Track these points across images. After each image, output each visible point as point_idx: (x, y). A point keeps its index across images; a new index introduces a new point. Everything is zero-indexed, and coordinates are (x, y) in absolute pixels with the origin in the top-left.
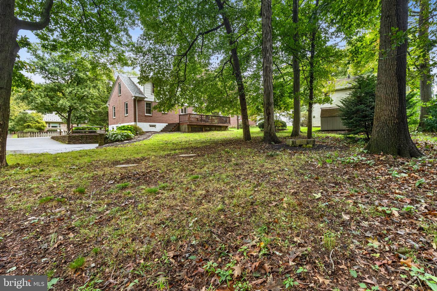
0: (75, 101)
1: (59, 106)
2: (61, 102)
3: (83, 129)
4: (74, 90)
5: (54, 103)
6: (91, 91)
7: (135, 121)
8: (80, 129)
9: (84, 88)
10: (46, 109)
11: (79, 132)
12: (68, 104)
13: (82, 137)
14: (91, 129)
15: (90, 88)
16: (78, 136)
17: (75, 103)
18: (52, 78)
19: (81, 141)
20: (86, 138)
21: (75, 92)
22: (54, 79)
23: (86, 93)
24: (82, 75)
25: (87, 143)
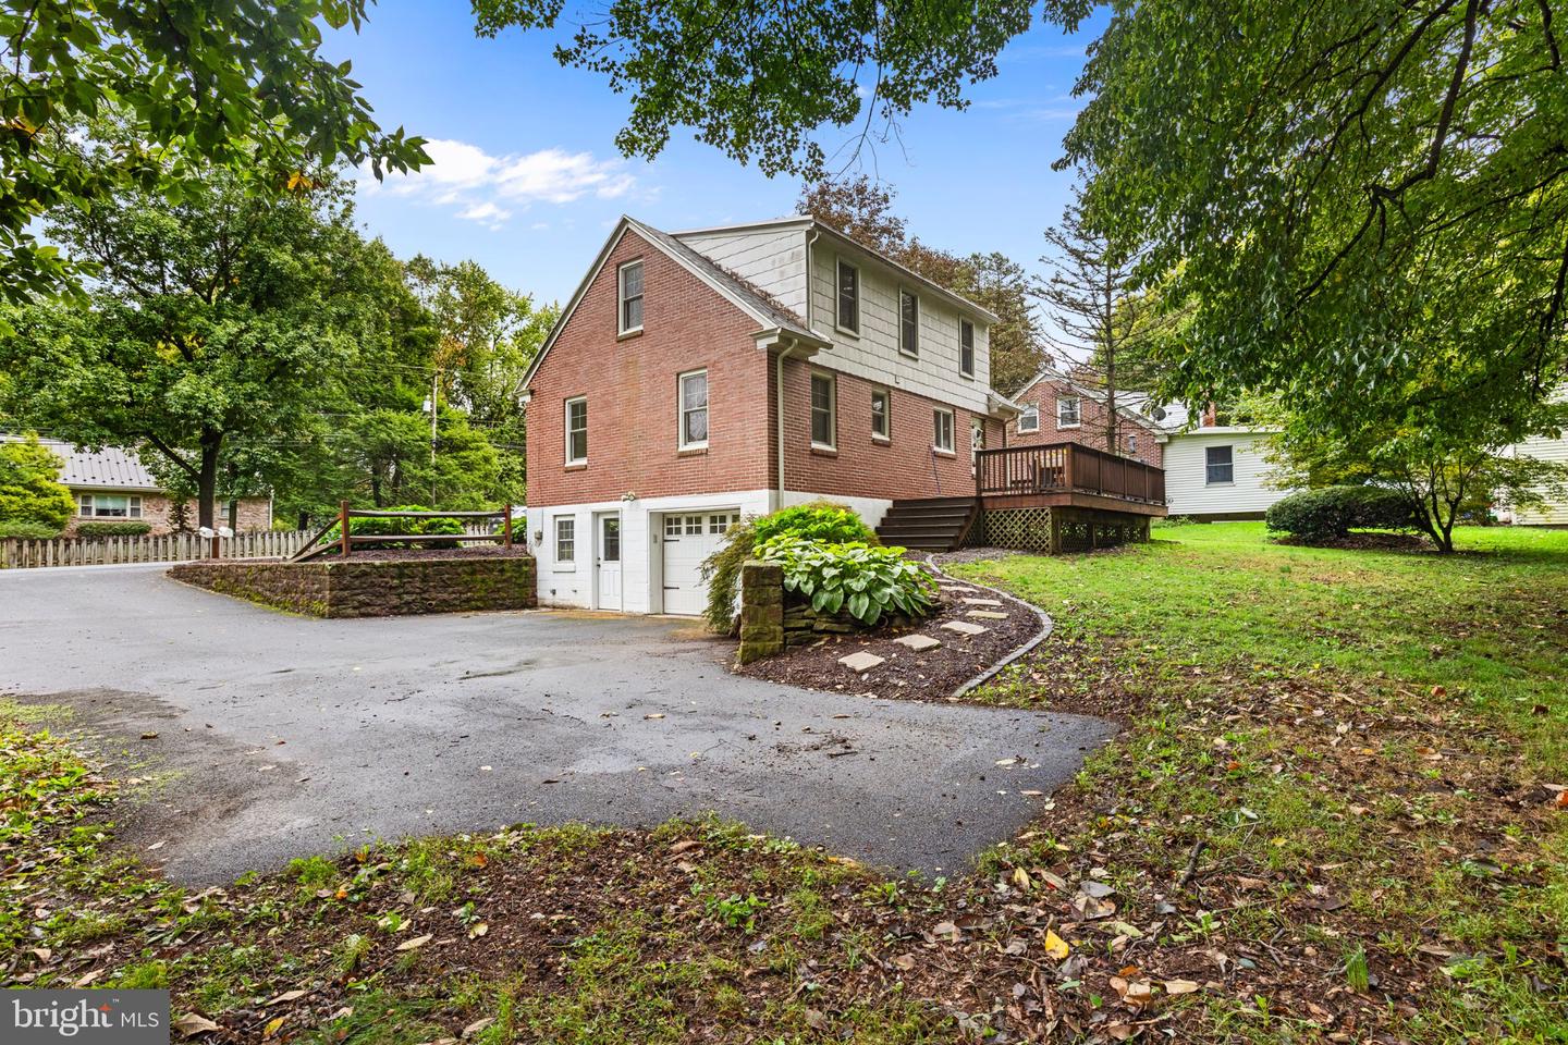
0: (250, 386)
1: (176, 409)
2: (184, 387)
3: (396, 530)
4: (247, 330)
5: (146, 392)
6: (330, 338)
7: (774, 485)
8: (383, 529)
9: (295, 327)
10: (105, 423)
11: (379, 545)
12: (221, 399)
13: (400, 576)
14: (432, 526)
15: (322, 326)
16: (381, 571)
17: (250, 397)
18: (135, 273)
19: (395, 601)
20: (425, 579)
21: (250, 338)
22: (148, 279)
23: (303, 348)
24: (287, 258)
25: (430, 610)
